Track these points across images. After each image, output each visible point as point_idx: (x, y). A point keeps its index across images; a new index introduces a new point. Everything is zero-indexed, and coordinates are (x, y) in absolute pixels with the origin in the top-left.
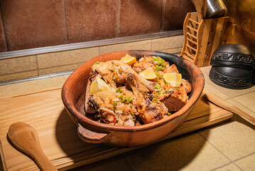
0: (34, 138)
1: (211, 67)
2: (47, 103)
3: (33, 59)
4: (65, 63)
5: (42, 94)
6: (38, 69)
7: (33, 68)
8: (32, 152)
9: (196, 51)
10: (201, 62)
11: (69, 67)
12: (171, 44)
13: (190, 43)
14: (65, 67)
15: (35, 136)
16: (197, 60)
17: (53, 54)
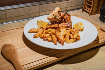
0: (15, 53)
1: (100, 14)
2: (14, 35)
3: (3, 13)
4: (21, 14)
5: (11, 31)
6: (6, 18)
7: (4, 18)
8: (12, 60)
9: (92, 6)
10: (94, 12)
11: (23, 17)
12: (77, 3)
13: (88, 2)
14: (21, 17)
15: (16, 52)
16: (92, 10)
17: (14, 9)
